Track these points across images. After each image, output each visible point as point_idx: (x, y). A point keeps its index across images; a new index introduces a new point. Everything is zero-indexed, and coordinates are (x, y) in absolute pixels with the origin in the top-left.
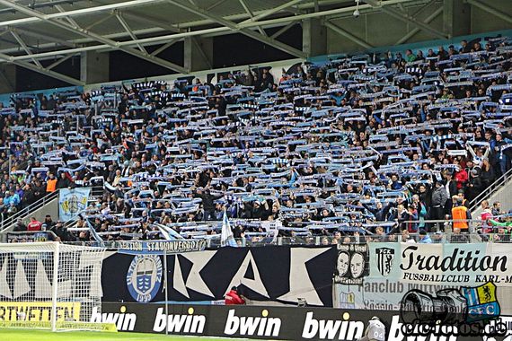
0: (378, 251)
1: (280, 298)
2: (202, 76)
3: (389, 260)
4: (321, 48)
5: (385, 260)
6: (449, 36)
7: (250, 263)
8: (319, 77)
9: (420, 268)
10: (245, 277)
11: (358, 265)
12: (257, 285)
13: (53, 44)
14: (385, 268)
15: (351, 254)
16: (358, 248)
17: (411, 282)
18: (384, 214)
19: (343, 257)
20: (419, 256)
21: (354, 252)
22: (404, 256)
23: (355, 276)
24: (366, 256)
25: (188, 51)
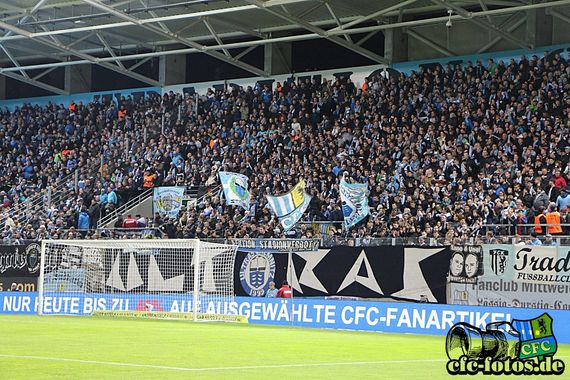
0: (491, 252)
1: (393, 295)
3: (502, 261)
4: (402, 55)
5: (499, 260)
6: (532, 46)
7: (363, 262)
9: (534, 268)
10: (358, 274)
11: (472, 265)
12: (371, 282)
13: (134, 46)
14: (499, 268)
15: (465, 254)
16: (472, 250)
17: (525, 281)
19: (458, 258)
20: (533, 258)
21: (468, 253)
22: (518, 257)
23: (469, 276)
24: (479, 257)
25: (268, 55)
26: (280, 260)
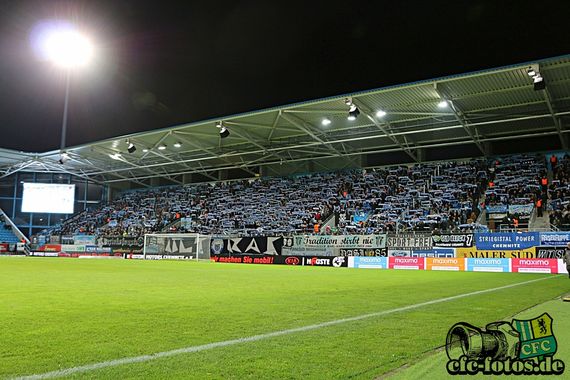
0: (296, 238)
1: (264, 253)
2: (225, 182)
4: (265, 174)
5: (299, 241)
7: (254, 242)
8: (266, 184)
9: (310, 243)
10: (252, 246)
11: (290, 242)
12: (256, 249)
14: (299, 243)
15: (288, 239)
16: (290, 237)
17: (307, 247)
18: (296, 227)
19: (285, 240)
22: (305, 240)
23: (289, 246)
24: (292, 240)
25: (220, 174)
26: (225, 241)
